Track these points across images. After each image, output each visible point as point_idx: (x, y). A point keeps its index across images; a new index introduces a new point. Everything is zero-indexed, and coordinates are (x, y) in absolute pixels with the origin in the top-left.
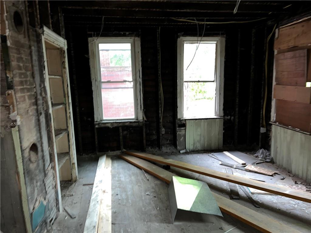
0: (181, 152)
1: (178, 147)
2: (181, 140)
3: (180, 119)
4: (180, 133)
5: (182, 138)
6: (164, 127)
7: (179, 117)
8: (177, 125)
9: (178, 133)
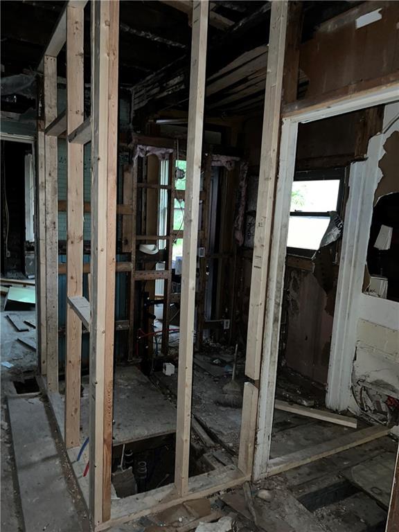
0: (29, 277)
1: (26, 273)
2: (30, 264)
3: (28, 242)
4: (29, 257)
5: (32, 262)
6: (9, 250)
7: (27, 239)
8: (25, 248)
9: (26, 257)
